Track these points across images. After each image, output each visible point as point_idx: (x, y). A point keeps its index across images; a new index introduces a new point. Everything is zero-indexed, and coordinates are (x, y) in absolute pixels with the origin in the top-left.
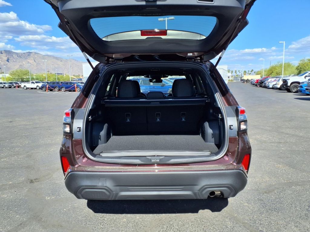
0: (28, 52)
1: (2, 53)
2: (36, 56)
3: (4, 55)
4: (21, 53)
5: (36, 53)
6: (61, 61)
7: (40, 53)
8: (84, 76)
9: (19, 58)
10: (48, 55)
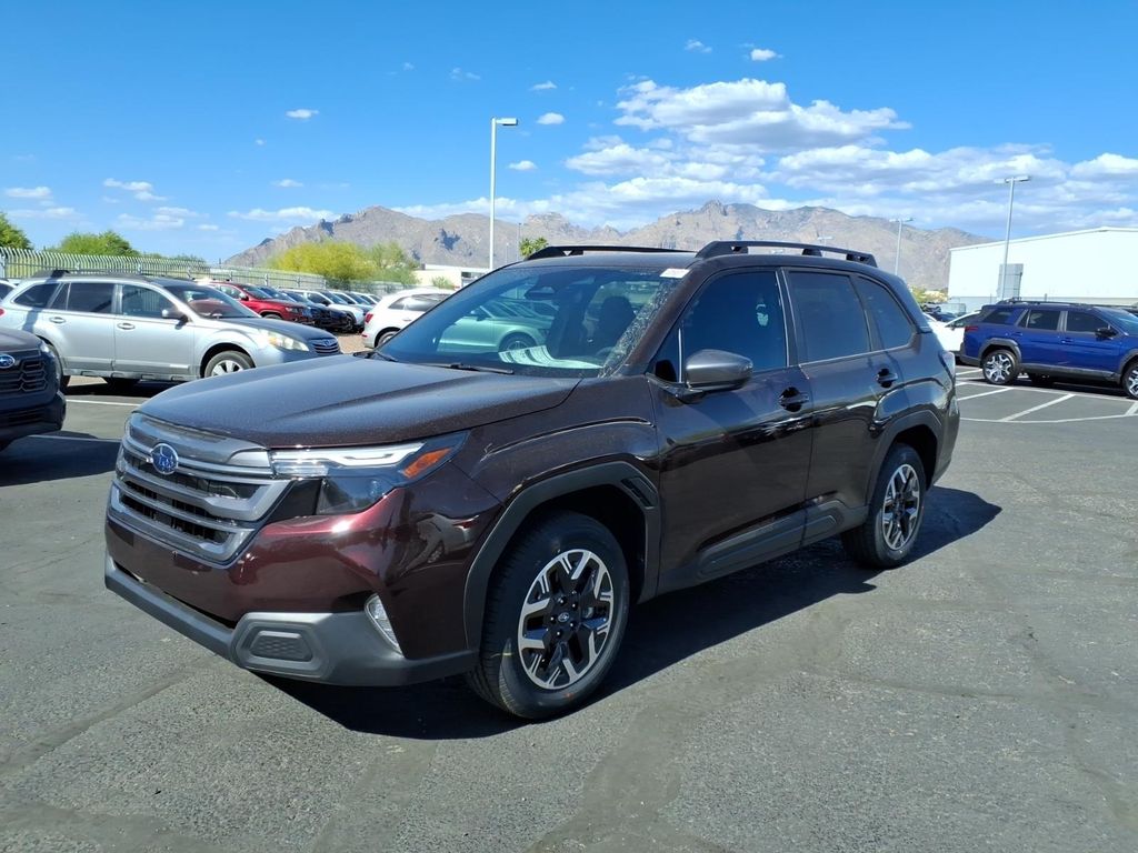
0: (799, 209)
1: (725, 214)
2: (825, 221)
3: (731, 218)
4: (782, 212)
5: (827, 210)
6: (909, 237)
7: (840, 209)
8: (950, 294)
9: (771, 229)
10: (864, 217)
